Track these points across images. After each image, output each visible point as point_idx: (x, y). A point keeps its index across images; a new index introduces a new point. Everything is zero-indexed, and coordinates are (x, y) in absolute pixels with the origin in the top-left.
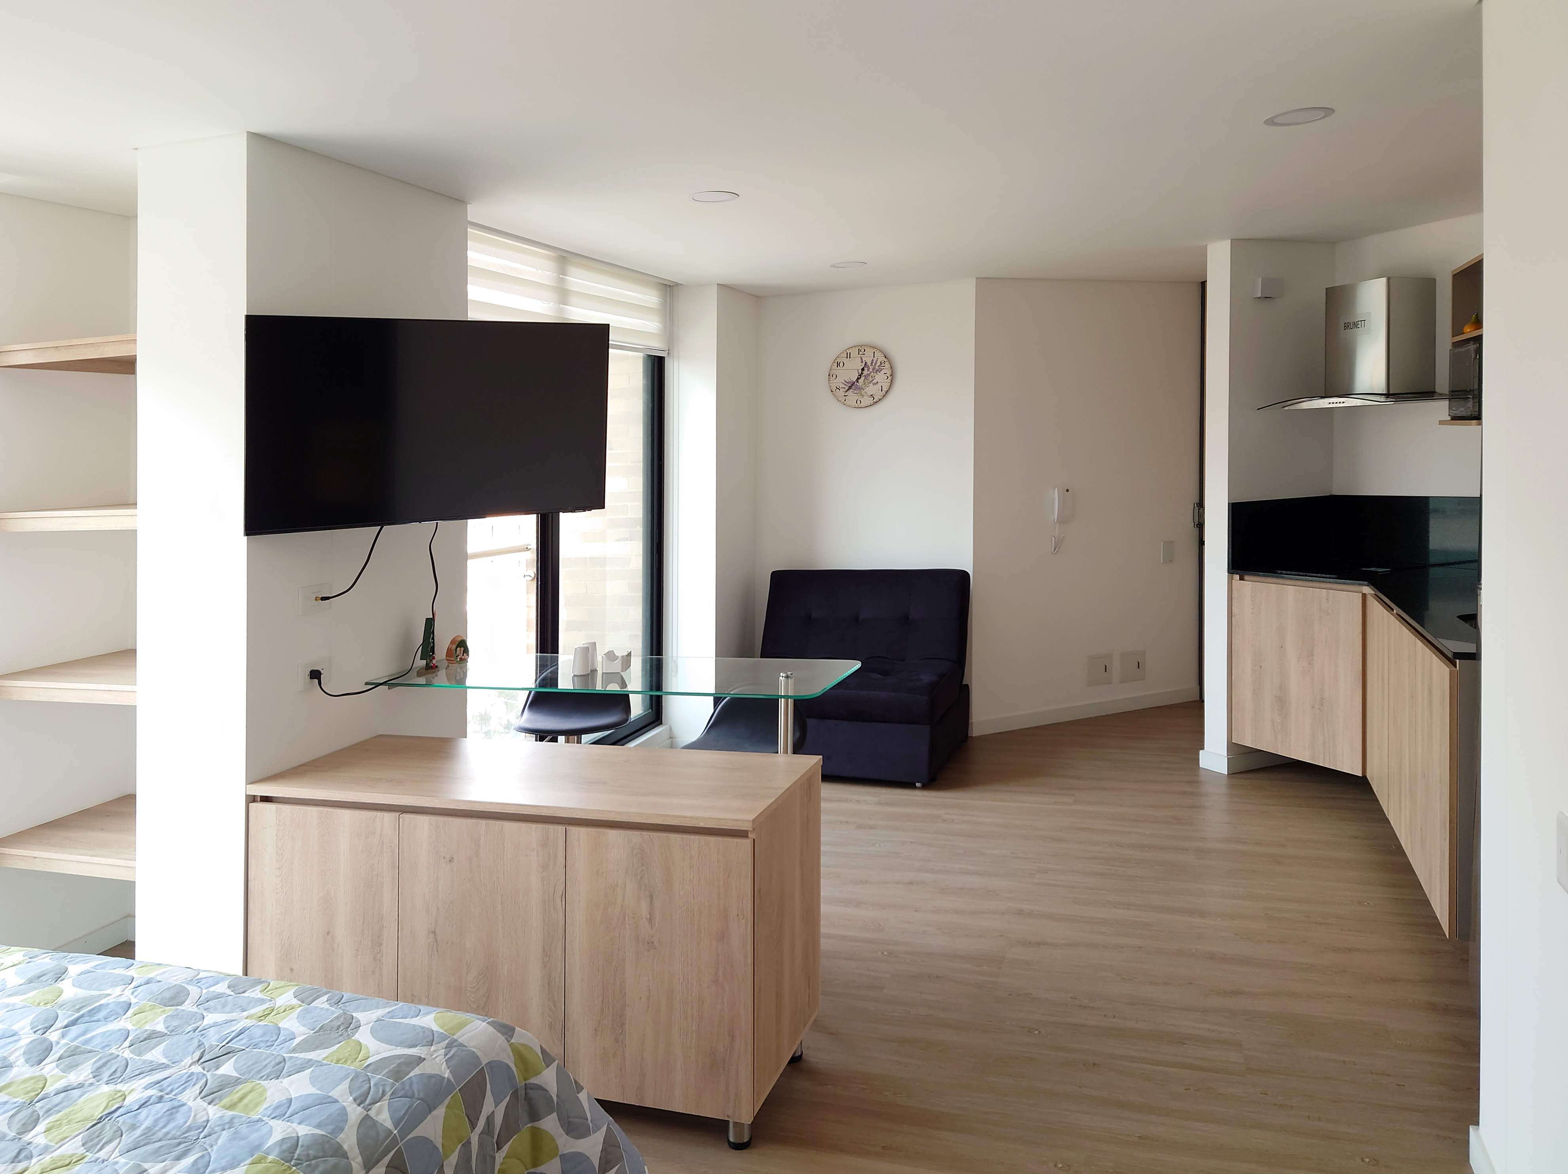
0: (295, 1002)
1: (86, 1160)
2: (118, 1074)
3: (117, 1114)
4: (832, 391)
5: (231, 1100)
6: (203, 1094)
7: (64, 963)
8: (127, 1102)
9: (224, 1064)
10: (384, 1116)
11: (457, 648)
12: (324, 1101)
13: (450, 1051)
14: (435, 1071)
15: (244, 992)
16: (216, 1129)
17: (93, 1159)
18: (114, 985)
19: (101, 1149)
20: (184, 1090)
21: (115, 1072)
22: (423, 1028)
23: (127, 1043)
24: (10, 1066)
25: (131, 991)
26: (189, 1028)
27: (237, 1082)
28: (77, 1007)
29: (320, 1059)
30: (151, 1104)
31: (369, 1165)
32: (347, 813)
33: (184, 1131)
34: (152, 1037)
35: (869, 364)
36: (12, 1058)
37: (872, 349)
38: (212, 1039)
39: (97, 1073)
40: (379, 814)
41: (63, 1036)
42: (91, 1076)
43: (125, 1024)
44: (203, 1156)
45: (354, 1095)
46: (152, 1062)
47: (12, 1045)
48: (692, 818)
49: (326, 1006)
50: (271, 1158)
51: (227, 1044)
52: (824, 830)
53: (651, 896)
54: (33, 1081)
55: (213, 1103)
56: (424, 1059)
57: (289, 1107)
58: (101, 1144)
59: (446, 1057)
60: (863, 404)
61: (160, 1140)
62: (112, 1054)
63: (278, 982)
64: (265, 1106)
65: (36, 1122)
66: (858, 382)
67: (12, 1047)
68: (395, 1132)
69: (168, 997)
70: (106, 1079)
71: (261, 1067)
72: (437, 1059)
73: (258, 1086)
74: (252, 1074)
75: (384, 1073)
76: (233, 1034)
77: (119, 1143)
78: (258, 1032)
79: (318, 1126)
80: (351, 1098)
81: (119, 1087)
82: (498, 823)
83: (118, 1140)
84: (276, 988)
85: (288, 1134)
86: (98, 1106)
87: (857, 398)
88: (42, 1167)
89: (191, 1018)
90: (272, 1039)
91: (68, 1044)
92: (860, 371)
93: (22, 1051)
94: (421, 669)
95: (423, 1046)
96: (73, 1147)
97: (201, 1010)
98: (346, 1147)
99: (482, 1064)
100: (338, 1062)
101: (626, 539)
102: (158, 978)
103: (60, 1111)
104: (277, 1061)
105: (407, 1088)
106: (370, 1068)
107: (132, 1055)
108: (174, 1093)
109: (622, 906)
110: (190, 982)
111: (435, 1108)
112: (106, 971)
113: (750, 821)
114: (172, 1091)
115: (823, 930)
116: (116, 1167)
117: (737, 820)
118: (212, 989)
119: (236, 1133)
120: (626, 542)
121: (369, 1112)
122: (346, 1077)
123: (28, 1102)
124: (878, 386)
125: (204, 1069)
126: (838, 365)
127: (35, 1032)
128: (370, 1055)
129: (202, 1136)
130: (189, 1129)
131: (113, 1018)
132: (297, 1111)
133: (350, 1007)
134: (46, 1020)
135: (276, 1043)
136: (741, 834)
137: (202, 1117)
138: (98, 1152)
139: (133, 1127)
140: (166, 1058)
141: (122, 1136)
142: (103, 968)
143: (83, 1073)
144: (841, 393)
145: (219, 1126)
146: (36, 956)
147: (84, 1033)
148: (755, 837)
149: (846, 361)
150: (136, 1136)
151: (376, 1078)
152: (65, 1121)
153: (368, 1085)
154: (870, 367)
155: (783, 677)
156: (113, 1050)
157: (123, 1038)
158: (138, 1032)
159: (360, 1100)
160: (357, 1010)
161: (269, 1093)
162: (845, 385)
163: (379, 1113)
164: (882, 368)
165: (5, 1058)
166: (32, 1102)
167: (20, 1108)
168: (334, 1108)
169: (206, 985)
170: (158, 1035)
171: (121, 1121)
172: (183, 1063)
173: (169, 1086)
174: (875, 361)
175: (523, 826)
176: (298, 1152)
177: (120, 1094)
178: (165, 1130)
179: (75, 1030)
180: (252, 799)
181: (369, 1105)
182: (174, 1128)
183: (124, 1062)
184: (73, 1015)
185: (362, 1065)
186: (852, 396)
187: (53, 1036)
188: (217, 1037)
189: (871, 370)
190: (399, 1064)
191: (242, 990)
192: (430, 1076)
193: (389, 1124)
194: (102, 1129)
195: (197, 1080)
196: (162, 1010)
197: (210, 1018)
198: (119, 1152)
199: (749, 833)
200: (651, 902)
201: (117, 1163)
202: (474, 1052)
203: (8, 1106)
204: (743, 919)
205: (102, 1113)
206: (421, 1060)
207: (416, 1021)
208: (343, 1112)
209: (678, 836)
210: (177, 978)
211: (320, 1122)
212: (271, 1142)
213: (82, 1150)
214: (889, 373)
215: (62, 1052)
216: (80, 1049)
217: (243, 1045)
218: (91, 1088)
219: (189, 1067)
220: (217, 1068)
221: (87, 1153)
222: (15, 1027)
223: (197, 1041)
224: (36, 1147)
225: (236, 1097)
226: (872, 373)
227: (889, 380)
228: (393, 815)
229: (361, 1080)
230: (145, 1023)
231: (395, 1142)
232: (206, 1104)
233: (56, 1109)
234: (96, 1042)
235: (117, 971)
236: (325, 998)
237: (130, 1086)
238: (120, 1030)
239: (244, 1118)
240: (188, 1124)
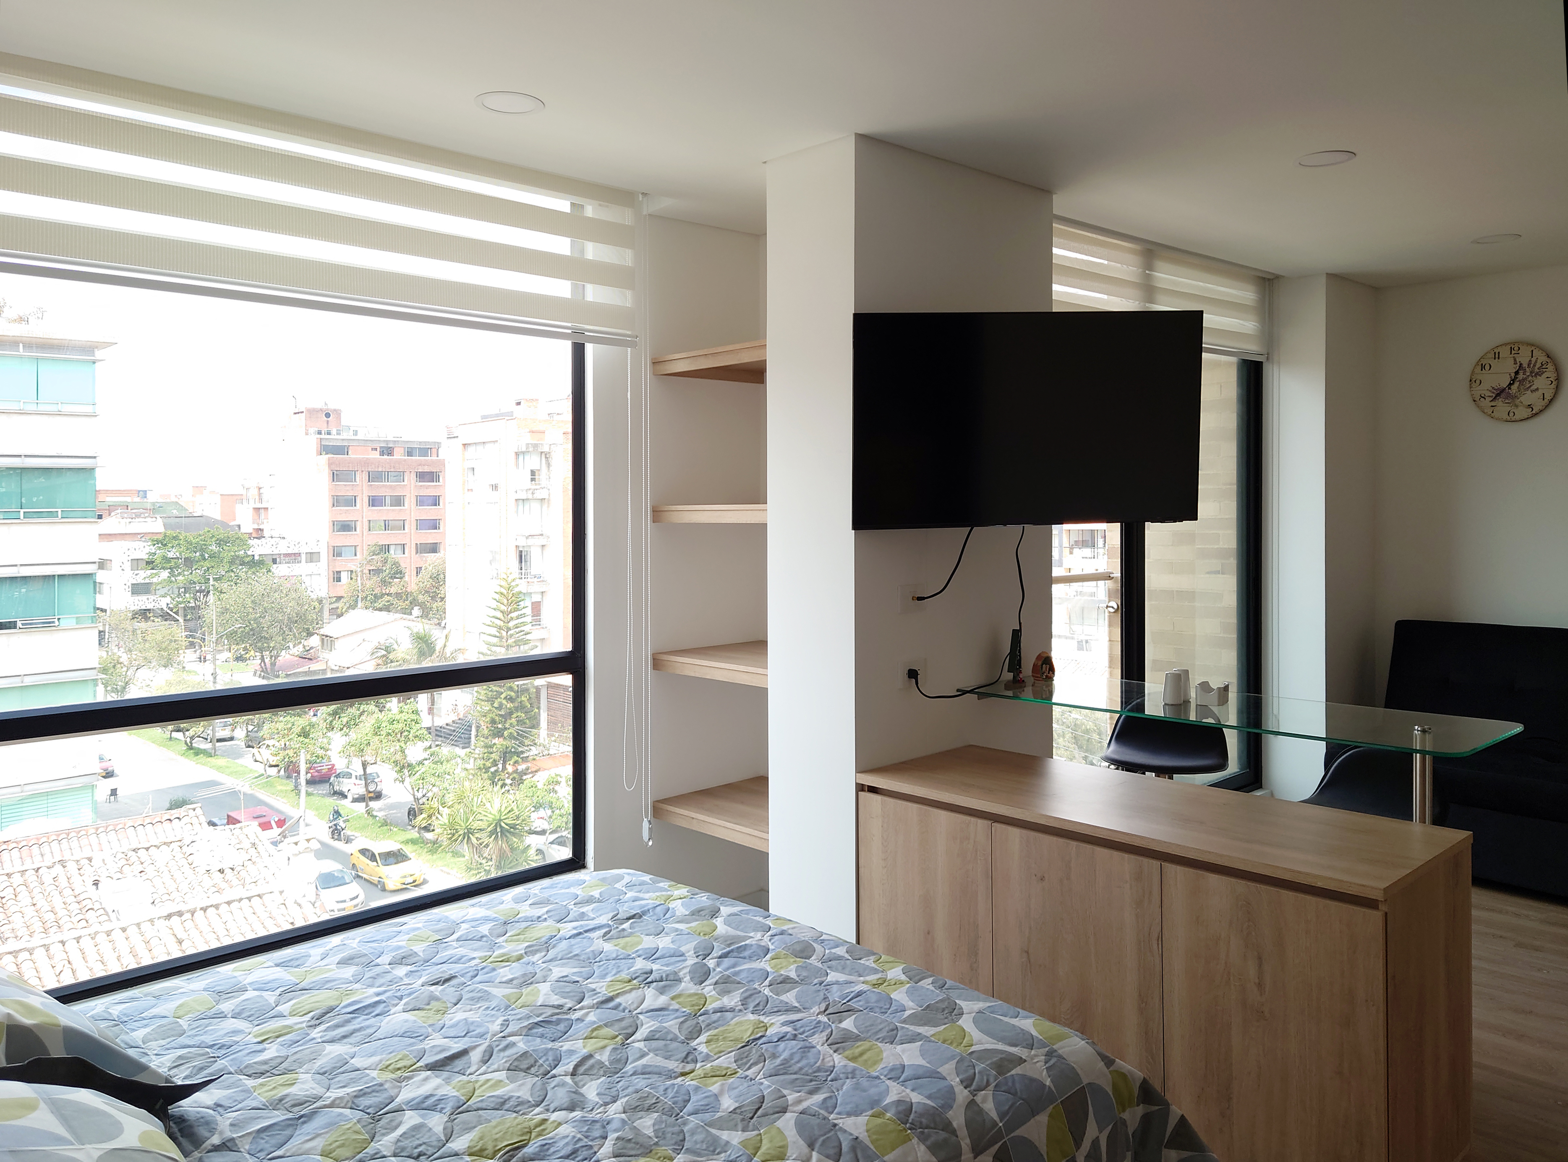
0: (903, 977)
1: (738, 1075)
2: (761, 1008)
3: (761, 1041)
4: (1475, 401)
5: (853, 1053)
6: (829, 1042)
7: (718, 904)
8: (768, 1033)
9: (845, 1020)
10: (988, 1104)
11: (1042, 665)
12: (934, 1076)
13: (1050, 1060)
14: (1036, 1076)
15: (860, 959)
16: (841, 1075)
17: (743, 1076)
18: (755, 930)
19: (749, 1068)
20: (813, 1034)
21: (758, 1004)
22: (1023, 1030)
23: (767, 982)
24: (679, 980)
25: (769, 938)
26: (816, 981)
27: (857, 1038)
28: (728, 943)
29: (928, 1034)
30: (787, 1040)
31: (977, 1151)
32: (943, 814)
33: (815, 1070)
34: (786, 980)
35: (1525, 365)
36: (681, 974)
37: (1529, 347)
38: (835, 995)
39: (744, 1002)
40: (973, 820)
41: (718, 965)
42: (740, 1003)
43: (765, 966)
44: (830, 1097)
45: (961, 1077)
46: (787, 1003)
47: (680, 964)
48: (1307, 874)
49: (931, 987)
50: (888, 1115)
51: (848, 1002)
52: (1475, 942)
53: (1260, 958)
54: (696, 997)
55: (839, 1052)
56: (1025, 1061)
57: (903, 1072)
58: (749, 1064)
59: (1047, 1065)
60: (1517, 417)
61: (795, 1073)
62: (755, 989)
63: (889, 957)
64: (882, 1066)
65: (700, 1032)
66: (1510, 388)
67: (681, 965)
68: (1001, 1125)
69: (798, 949)
70: (751, 1009)
71: (878, 1029)
72: (1038, 1064)
73: (875, 1047)
74: (869, 1034)
75: (987, 1063)
76: (852, 995)
77: (763, 1067)
78: (873, 998)
79: (929, 1097)
80: (958, 1079)
81: (762, 1018)
82: (1089, 847)
83: (762, 1064)
84: (887, 962)
85: (902, 1097)
86: (746, 1030)
87: (1509, 409)
88: (705, 1071)
89: (818, 973)
90: (885, 1007)
91: (721, 972)
92: (1513, 375)
93: (687, 970)
94: (1009, 681)
95: (1023, 1047)
96: (726, 1061)
97: (824, 967)
98: (955, 1124)
99: (1082, 1083)
100: (944, 1042)
101: (1218, 572)
102: (790, 932)
103: (717, 1028)
104: (891, 1027)
105: (1010, 1084)
106: (974, 1055)
107: (771, 994)
108: (806, 1034)
109: (1226, 963)
110: (815, 940)
111: (1038, 1114)
112: (749, 917)
113: (1380, 889)
114: (803, 1032)
115: (1475, 1058)
116: (762, 1087)
117: (1363, 886)
118: (833, 951)
119: (857, 1084)
120: (1218, 575)
121: (975, 1098)
122: (952, 1058)
123: (693, 1014)
124: (1539, 394)
125: (829, 1020)
126: (1483, 367)
127: (697, 957)
128: (974, 1043)
129: (829, 1078)
130: (819, 1070)
131: (755, 958)
132: (910, 1078)
133: (953, 994)
134: (705, 948)
135: (889, 1011)
136: (1370, 903)
137: (829, 1062)
138: (746, 1070)
139: (774, 1056)
140: (799, 1002)
141: (765, 1061)
142: (747, 914)
143: (732, 1000)
144: (1487, 403)
145: (843, 1073)
146: (697, 894)
147: (734, 966)
148: (1386, 910)
149: (1494, 363)
150: (776, 1064)
151: (980, 1067)
152: (721, 1037)
153: (973, 1071)
154: (1527, 369)
155: (1418, 731)
156: (756, 986)
157: (764, 978)
158: (775, 974)
159: (967, 1083)
160: (959, 998)
161: (885, 1055)
162: (1493, 393)
163: (984, 1100)
164: (1544, 370)
165: (676, 973)
166: (696, 1015)
167: (688, 1017)
168: (942, 1084)
169: (829, 946)
170: (792, 981)
171: (764, 1048)
172: (812, 1011)
173: (801, 1027)
174: (1533, 363)
175: (1116, 854)
176: (912, 1116)
177: (762, 1025)
178: (799, 1065)
179: (727, 962)
180: (861, 788)
181: (975, 1090)
182: (807, 1065)
183: (765, 998)
184: (725, 949)
185: (966, 1051)
186: (1502, 407)
187: (711, 963)
188: (838, 994)
189: (1528, 374)
190: (1001, 1058)
191: (858, 957)
192: (1032, 1080)
193: (994, 1115)
194: (750, 1051)
195: (824, 1028)
196: (793, 960)
197: (833, 976)
198: (764, 1075)
199: (1380, 903)
200: (1260, 965)
201: (762, 1083)
202: (1073, 1068)
203: (678, 1014)
204: (1373, 1005)
205: (749, 1037)
206: (1021, 1061)
207: (1014, 1021)
208: (951, 1090)
209: (1290, 894)
210: (806, 936)
211: (931, 1094)
212: (888, 1100)
213: (734, 1066)
214: (1553, 376)
215: (717, 978)
216: (731, 979)
217: (861, 1007)
218: (740, 1014)
219: (817, 1015)
220: (840, 1022)
221: (739, 1070)
222: (683, 949)
223: (822, 994)
224: (700, 1054)
225: (857, 1051)
226: (1530, 378)
227: (1553, 386)
228: (987, 823)
229: (966, 1064)
230: (781, 968)
231: (999, 1136)
232: (832, 1051)
233: (714, 1025)
234: (743, 975)
235: (757, 918)
236: (930, 980)
237: (770, 1020)
238: (761, 970)
239: (864, 1072)
240: (817, 1065)
